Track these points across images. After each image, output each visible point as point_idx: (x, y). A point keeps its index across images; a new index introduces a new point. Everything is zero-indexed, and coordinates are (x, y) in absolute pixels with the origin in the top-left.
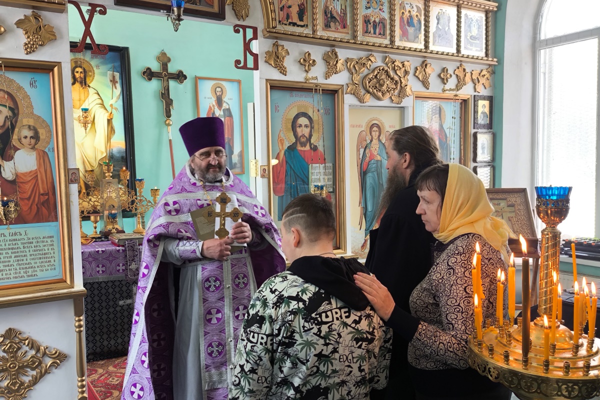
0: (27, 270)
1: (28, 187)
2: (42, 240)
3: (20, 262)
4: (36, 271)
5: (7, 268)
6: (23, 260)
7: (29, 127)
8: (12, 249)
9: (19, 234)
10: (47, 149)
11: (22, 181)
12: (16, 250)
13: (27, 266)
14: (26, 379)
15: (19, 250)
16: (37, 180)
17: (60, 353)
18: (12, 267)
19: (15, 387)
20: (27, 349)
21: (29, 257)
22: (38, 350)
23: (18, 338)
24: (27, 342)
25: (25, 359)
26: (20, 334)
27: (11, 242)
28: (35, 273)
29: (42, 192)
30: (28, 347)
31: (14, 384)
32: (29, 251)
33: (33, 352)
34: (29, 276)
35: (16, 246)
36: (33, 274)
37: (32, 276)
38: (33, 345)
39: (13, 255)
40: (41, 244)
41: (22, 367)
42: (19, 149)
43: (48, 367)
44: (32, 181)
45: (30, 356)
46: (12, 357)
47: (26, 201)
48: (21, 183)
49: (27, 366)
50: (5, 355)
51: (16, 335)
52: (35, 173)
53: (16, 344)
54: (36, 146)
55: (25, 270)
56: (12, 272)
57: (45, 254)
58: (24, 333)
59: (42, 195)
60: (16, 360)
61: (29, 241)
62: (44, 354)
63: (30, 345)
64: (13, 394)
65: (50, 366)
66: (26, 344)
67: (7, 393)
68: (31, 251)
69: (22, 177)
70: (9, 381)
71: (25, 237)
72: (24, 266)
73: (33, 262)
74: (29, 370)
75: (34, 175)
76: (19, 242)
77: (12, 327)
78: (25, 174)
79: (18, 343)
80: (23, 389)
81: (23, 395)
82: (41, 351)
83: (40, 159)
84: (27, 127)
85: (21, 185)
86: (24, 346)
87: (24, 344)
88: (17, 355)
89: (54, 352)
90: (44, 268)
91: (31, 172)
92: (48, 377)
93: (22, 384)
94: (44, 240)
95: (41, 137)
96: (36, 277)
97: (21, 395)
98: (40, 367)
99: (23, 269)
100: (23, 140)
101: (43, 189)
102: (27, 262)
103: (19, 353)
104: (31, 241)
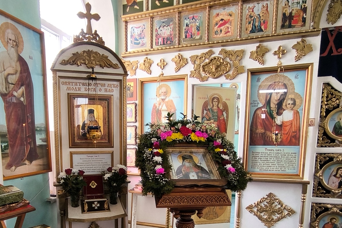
0: (282, 168)
1: (287, 128)
2: (290, 154)
3: (279, 164)
4: (286, 169)
5: (273, 166)
6: (280, 163)
7: (292, 98)
8: (276, 157)
9: (280, 150)
10: (299, 109)
11: (285, 125)
12: (278, 158)
13: (282, 166)
14: (275, 218)
15: (279, 158)
16: (292, 125)
17: (292, 210)
18: (275, 166)
19: (269, 219)
20: (277, 204)
21: (283, 162)
22: (282, 206)
23: (274, 198)
24: (277, 201)
25: (275, 208)
26: (275, 196)
27: (276, 154)
28: (285, 170)
29: (293, 131)
30: (277, 203)
31: (269, 218)
32: (284, 159)
33: (280, 206)
34: (282, 171)
35: (278, 156)
36: (284, 170)
37: (283, 171)
38: (280, 203)
39: (276, 160)
40: (290, 156)
41: (274, 212)
42: (285, 110)
43: (285, 215)
44: (289, 125)
45: (278, 208)
46: (270, 206)
47: (286, 135)
48: (284, 126)
49: (276, 212)
50: (267, 204)
51: (273, 197)
52: (291, 122)
53: (272, 200)
54: (294, 108)
55: (281, 168)
56: (275, 168)
57: (291, 161)
58: (277, 197)
59: (293, 132)
60: (272, 207)
61: (284, 154)
62: (285, 208)
63: (279, 203)
64: (268, 223)
65: (286, 215)
66: (277, 202)
67: (266, 221)
68: (285, 159)
69: (285, 123)
70: (267, 216)
71: (283, 152)
72: (281, 166)
73: (285, 164)
74: (276, 214)
75: (291, 123)
76: (280, 154)
77: (272, 193)
78: (286, 122)
79: (273, 200)
80: (273, 221)
81: (272, 224)
82: (283, 206)
83: (295, 115)
84: (291, 99)
85: (284, 127)
86: (276, 202)
87: (276, 201)
88: (272, 206)
89: (289, 208)
90: (290, 168)
91: (289, 121)
92: (285, 219)
93: (273, 219)
94: (292, 154)
95: (297, 104)
96: (285, 172)
97: (271, 224)
98: (281, 214)
99: (280, 167)
100: (288, 105)
101: (294, 130)
102: (282, 164)
103: (273, 205)
104: (285, 154)
